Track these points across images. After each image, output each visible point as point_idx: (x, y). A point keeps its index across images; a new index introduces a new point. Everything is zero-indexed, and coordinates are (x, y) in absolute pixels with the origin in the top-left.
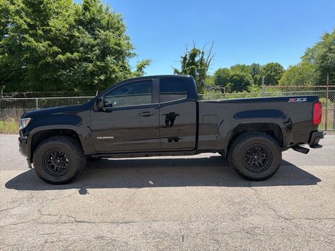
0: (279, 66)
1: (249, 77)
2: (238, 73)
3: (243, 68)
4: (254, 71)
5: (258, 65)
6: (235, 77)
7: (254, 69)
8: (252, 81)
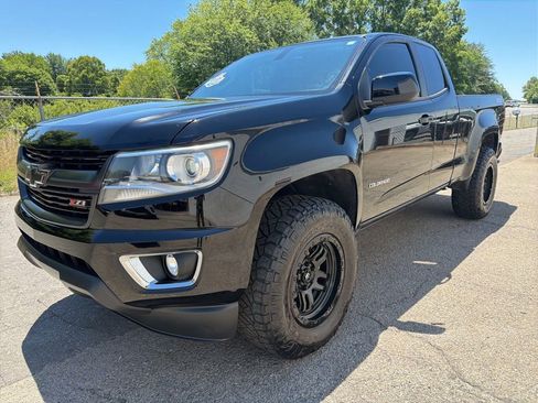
0: (100, 63)
1: (46, 78)
2: (23, 67)
3: (31, 60)
4: (54, 68)
5: (60, 57)
6: (18, 76)
7: (53, 64)
8: (53, 86)
